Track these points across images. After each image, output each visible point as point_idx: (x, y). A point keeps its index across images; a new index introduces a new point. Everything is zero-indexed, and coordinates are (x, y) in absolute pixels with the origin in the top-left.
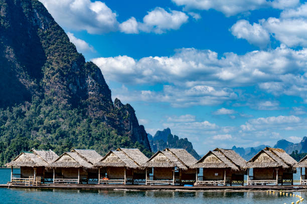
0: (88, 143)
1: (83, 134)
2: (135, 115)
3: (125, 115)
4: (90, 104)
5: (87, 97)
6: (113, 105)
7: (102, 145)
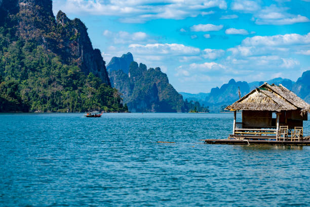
0: (19, 75)
1: (12, 63)
2: (87, 34)
3: (72, 34)
4: (21, 20)
5: (16, 10)
6: (54, 21)
7: (39, 79)
